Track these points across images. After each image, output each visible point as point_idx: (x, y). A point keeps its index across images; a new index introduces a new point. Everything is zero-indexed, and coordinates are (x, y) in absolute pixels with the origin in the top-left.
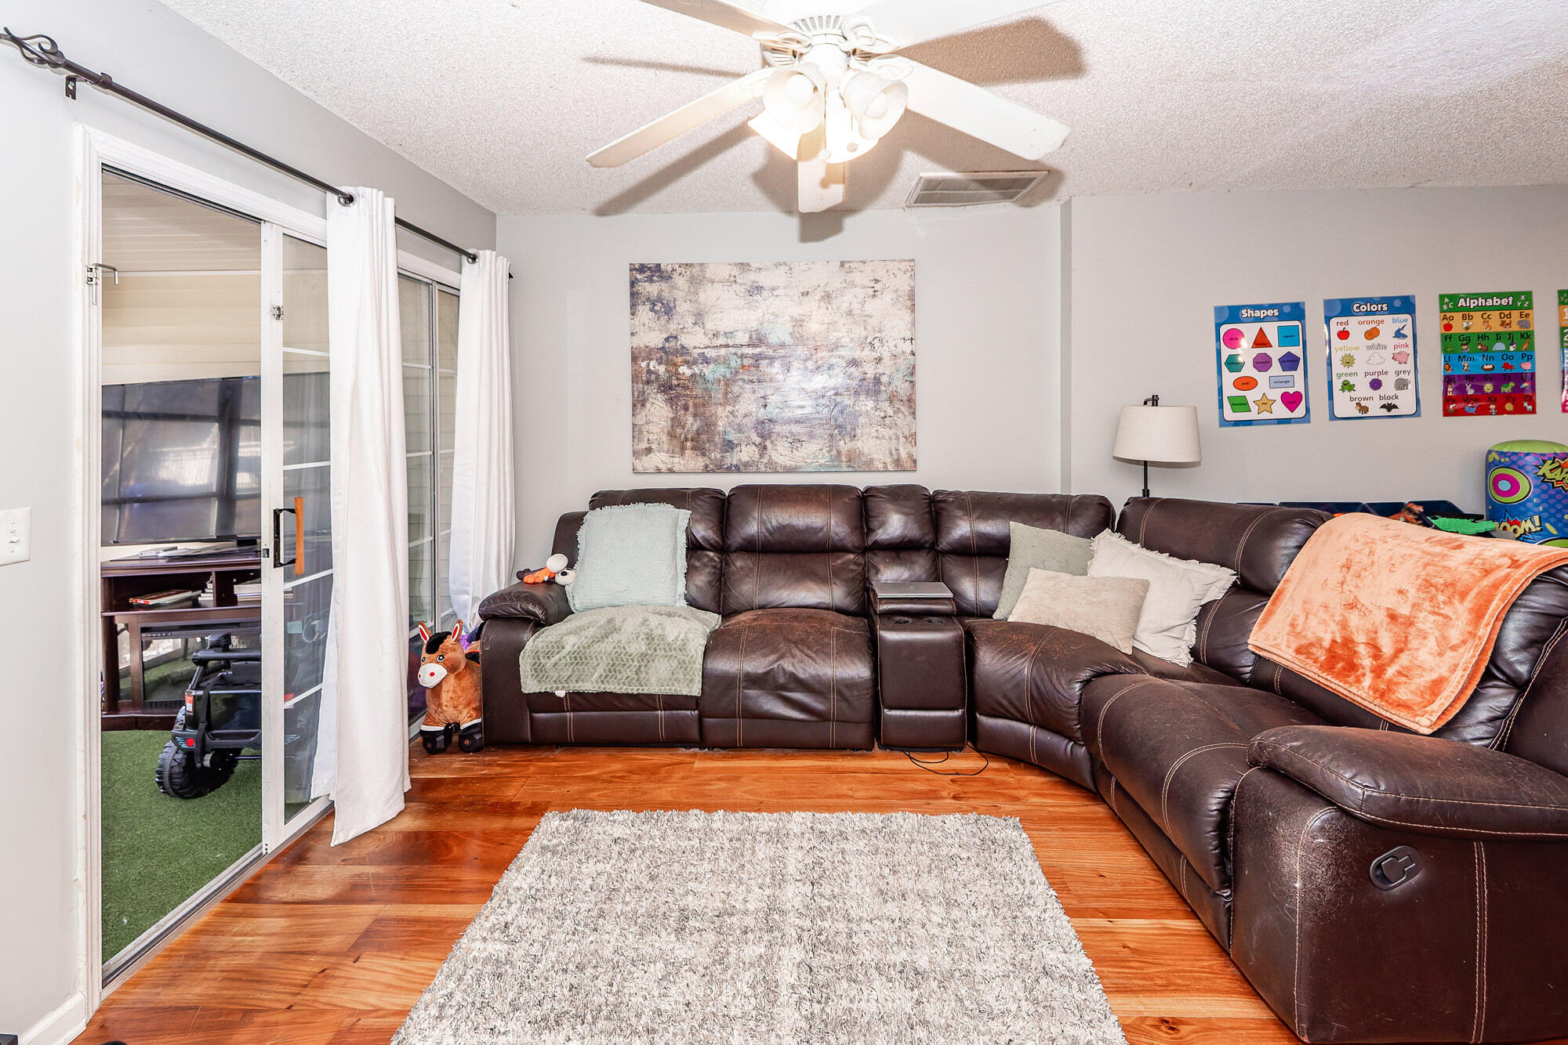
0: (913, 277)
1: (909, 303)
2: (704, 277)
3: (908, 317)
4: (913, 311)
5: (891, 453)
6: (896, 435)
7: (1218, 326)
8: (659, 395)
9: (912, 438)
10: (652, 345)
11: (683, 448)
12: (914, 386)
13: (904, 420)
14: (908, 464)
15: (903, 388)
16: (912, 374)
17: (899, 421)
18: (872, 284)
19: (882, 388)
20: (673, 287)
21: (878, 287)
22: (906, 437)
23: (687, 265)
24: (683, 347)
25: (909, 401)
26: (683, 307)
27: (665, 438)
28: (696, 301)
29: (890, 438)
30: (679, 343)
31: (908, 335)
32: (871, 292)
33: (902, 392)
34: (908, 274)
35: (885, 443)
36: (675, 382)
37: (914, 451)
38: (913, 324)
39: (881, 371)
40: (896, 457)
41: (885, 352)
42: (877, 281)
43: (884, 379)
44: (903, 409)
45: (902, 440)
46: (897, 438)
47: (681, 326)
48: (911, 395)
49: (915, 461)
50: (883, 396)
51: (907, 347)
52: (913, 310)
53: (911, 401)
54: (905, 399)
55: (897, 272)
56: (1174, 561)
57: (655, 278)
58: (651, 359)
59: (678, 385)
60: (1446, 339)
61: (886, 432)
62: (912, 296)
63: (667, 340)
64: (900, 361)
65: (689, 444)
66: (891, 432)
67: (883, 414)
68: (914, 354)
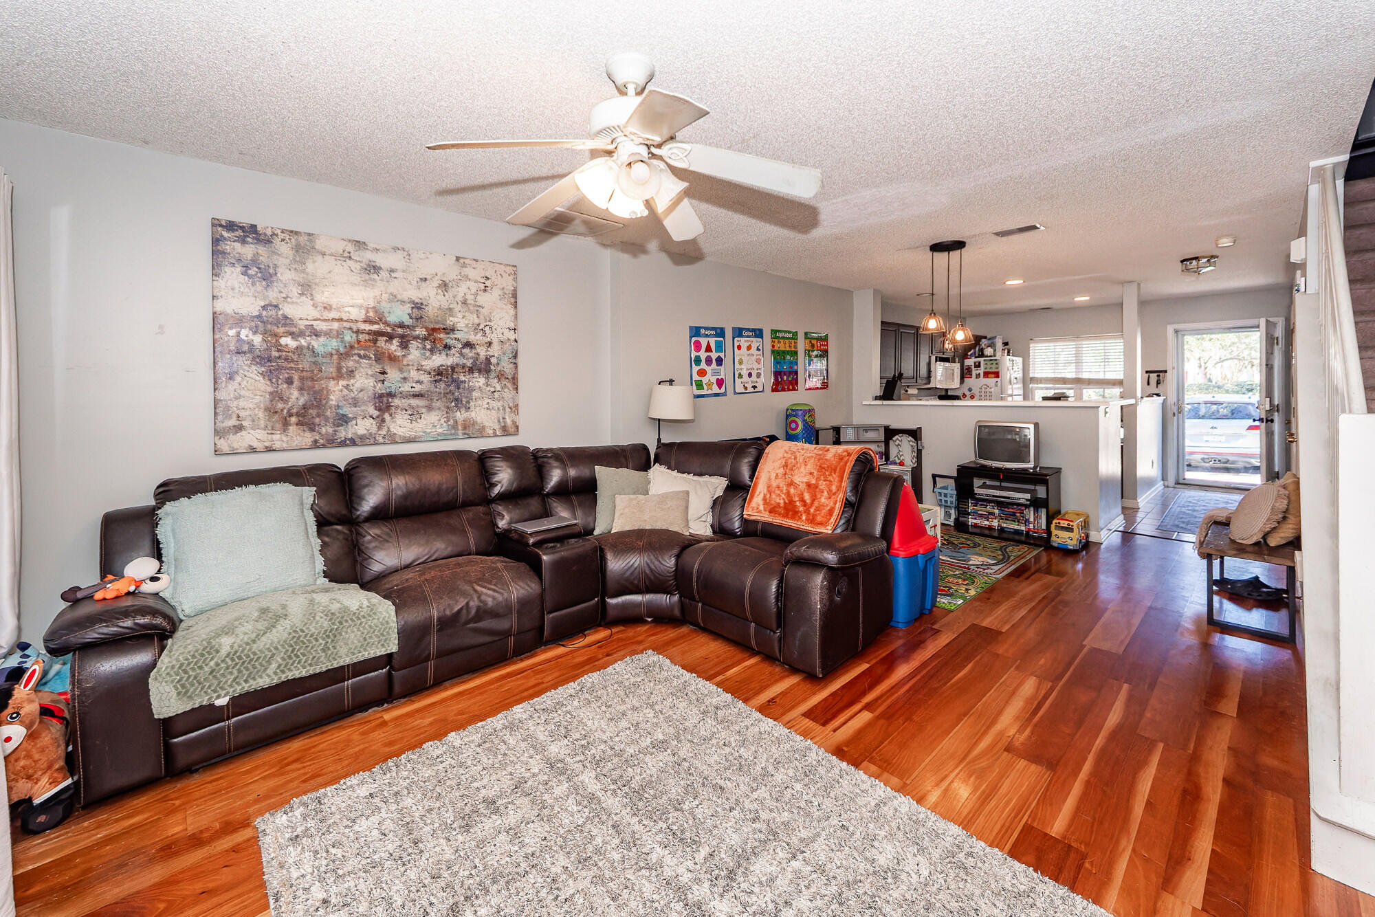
0: (515, 279)
1: (513, 300)
2: (313, 248)
3: (512, 312)
4: (516, 307)
5: (499, 421)
6: (503, 406)
7: (691, 338)
8: (254, 368)
9: (515, 409)
10: (244, 311)
11: (286, 424)
12: (516, 367)
13: (508, 394)
14: (512, 430)
15: (507, 368)
16: (515, 357)
17: (505, 395)
18: (483, 280)
19: (492, 367)
20: (273, 252)
21: (488, 283)
22: (510, 408)
23: (292, 232)
24: (286, 317)
25: (513, 378)
26: (286, 275)
27: (261, 414)
28: (303, 271)
29: (498, 409)
30: (280, 313)
31: (512, 326)
32: (482, 286)
33: (507, 371)
34: (512, 277)
35: (494, 413)
36: (275, 354)
37: (516, 419)
38: (516, 317)
39: (491, 354)
40: (503, 424)
41: (494, 337)
42: (488, 278)
43: (494, 360)
44: (509, 385)
45: (508, 410)
46: (504, 409)
47: (284, 295)
48: (514, 374)
49: (517, 427)
50: (493, 375)
51: (511, 335)
52: (515, 305)
53: (514, 380)
54: (510, 377)
55: (504, 274)
56: (696, 478)
57: (249, 239)
58: (242, 328)
59: (279, 358)
60: (773, 352)
61: (496, 404)
62: (515, 295)
63: (264, 308)
64: (506, 347)
65: (294, 420)
66: (499, 404)
67: (492, 390)
68: (516, 341)
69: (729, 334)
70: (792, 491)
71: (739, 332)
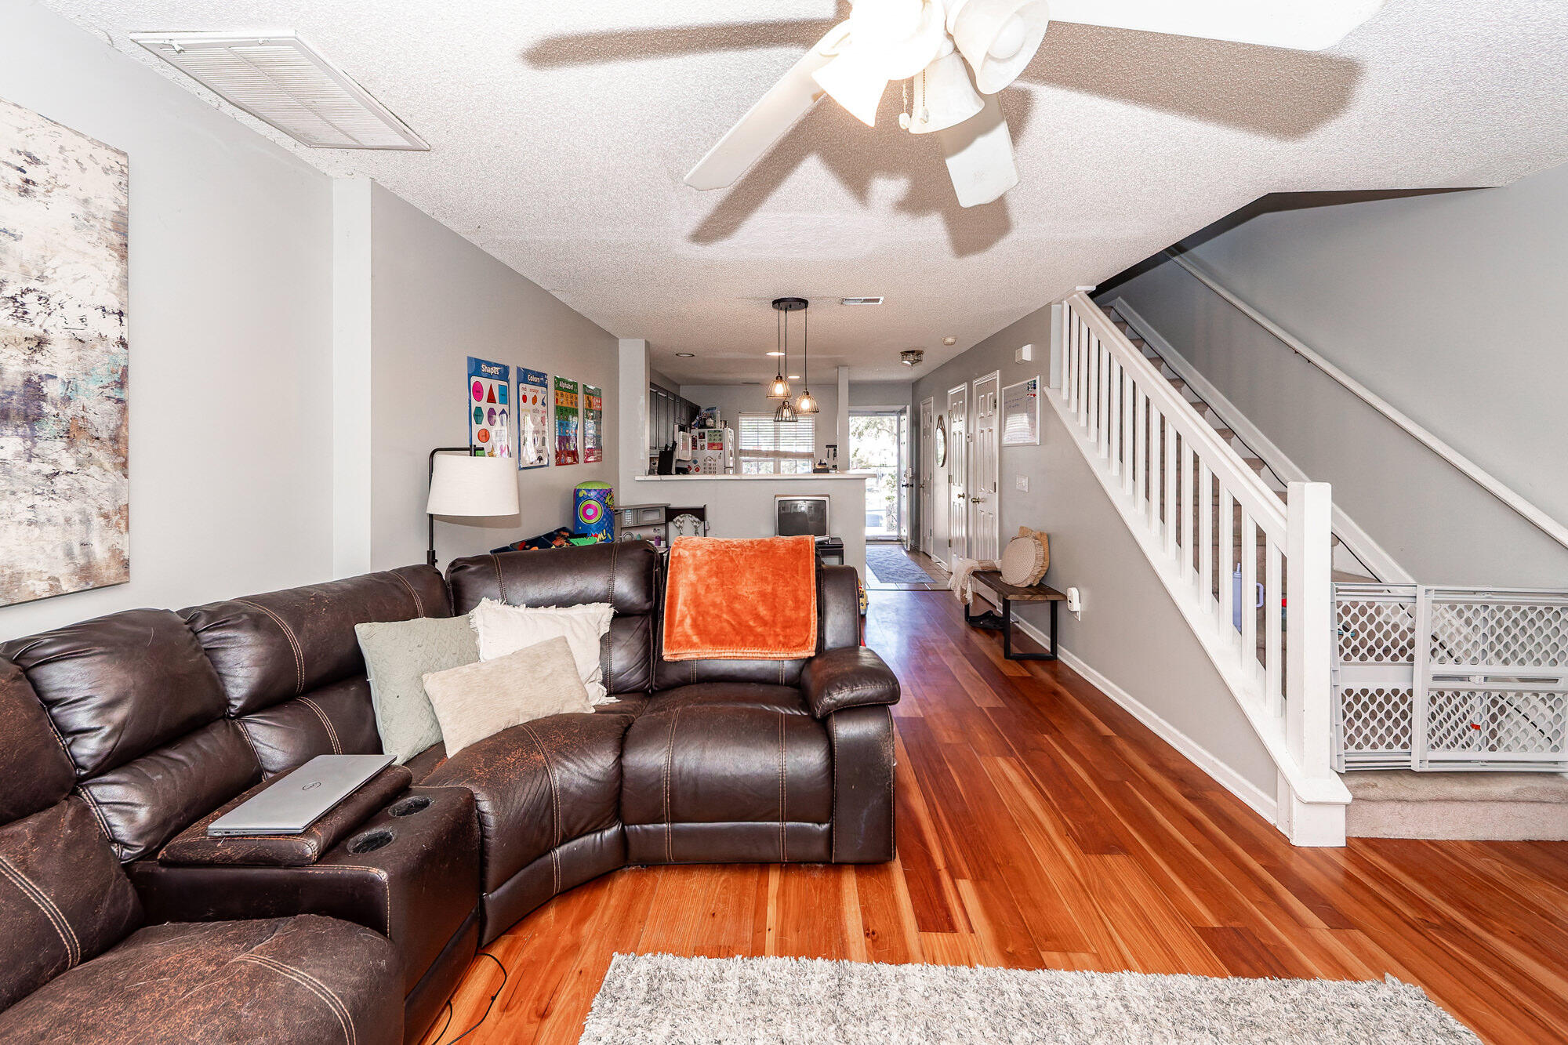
0: (124, 186)
1: (116, 239)
3: (113, 267)
4: (124, 257)
5: (69, 554)
6: (83, 512)
7: (470, 376)
9: (120, 516)
12: (124, 411)
13: (99, 481)
14: (110, 573)
15: (100, 414)
16: (121, 384)
17: (89, 484)
18: (20, 161)
19: (47, 408)
21: (32, 172)
22: (106, 516)
25: (115, 439)
29: (68, 520)
31: (113, 304)
32: (16, 178)
33: (97, 420)
34: (114, 178)
35: (52, 534)
37: (123, 543)
38: (125, 282)
39: (44, 370)
40: (81, 561)
41: (55, 327)
42: (34, 160)
43: (53, 389)
44: (100, 455)
45: (98, 522)
46: (86, 521)
48: (118, 427)
49: (126, 564)
50: (49, 428)
51: (111, 328)
52: (123, 252)
53: (118, 443)
54: (105, 435)
55: (87, 163)
60: (557, 407)
61: (59, 509)
62: (121, 225)
64: (94, 354)
66: (71, 508)
67: (48, 469)
68: (123, 343)
69: (513, 376)
70: (737, 606)
71: (524, 376)
